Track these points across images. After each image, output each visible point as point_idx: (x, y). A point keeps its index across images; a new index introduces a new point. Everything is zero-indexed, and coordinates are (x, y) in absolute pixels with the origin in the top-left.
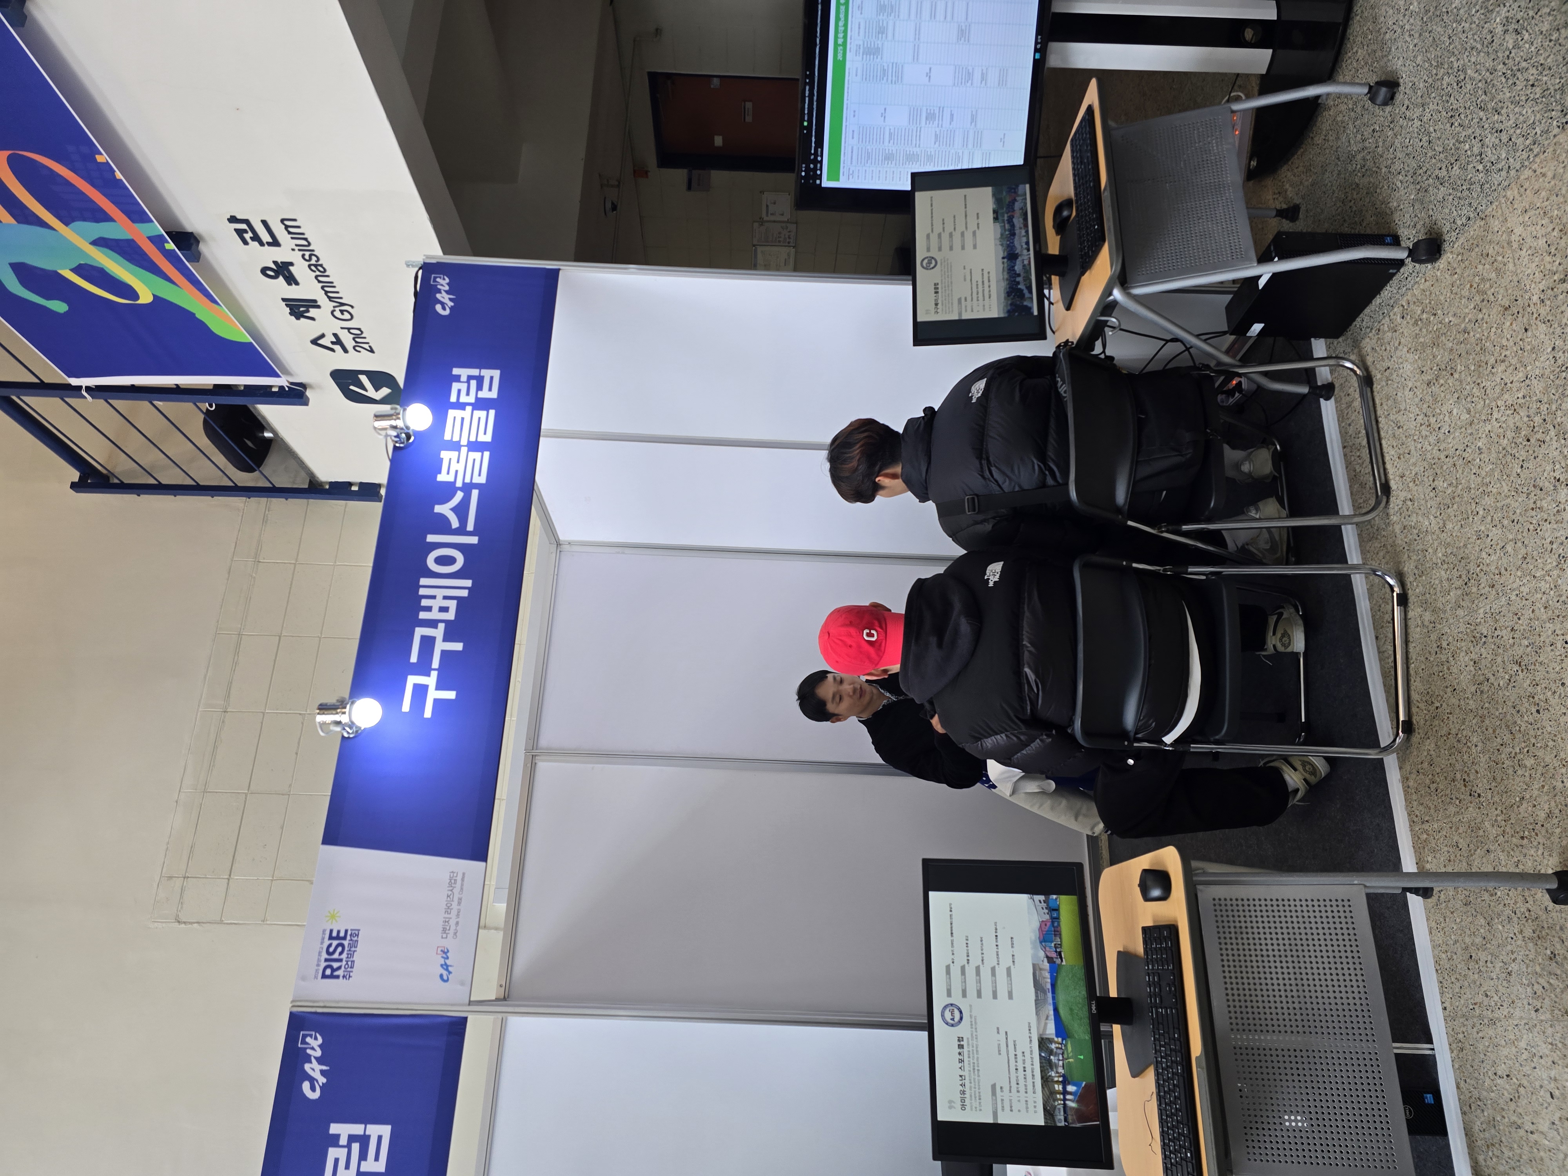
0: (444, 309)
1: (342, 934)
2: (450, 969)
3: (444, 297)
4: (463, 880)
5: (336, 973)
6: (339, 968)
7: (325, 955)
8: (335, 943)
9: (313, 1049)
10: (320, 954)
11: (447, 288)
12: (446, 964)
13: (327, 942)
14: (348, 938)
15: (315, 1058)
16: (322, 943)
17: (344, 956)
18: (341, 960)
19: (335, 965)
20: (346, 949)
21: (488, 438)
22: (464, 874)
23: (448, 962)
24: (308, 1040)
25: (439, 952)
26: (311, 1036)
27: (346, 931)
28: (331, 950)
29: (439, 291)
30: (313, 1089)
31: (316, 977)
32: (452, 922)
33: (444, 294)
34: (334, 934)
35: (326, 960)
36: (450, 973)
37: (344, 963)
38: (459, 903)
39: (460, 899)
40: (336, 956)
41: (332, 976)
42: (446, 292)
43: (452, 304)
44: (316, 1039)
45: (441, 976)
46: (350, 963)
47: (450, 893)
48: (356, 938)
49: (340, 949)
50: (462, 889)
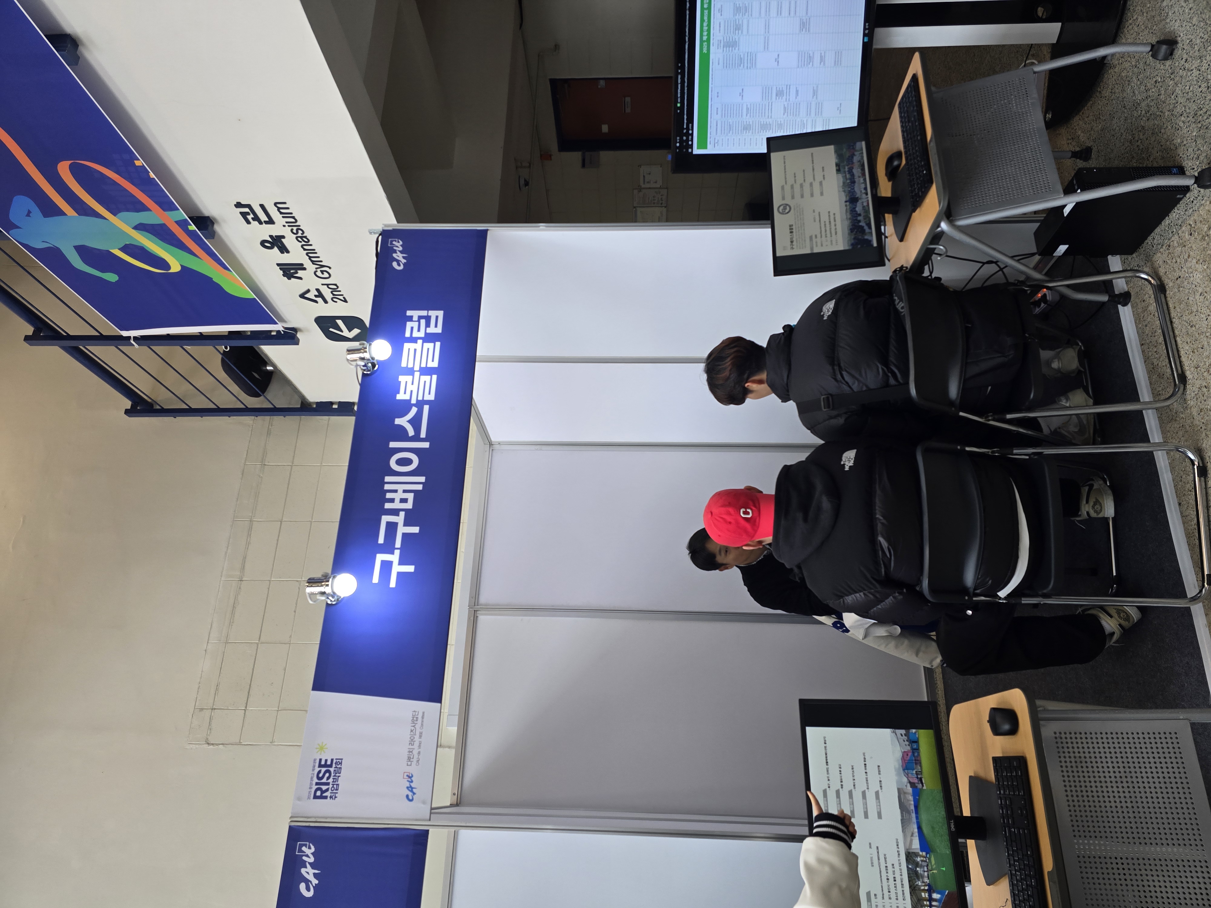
0: (399, 265)
1: (329, 763)
2: (414, 790)
3: (399, 256)
4: (423, 717)
5: (324, 795)
6: (327, 790)
7: (315, 780)
8: (323, 770)
9: (307, 856)
10: (312, 778)
11: (401, 249)
12: (411, 787)
13: (317, 769)
14: (334, 765)
15: (309, 863)
16: (313, 770)
17: (331, 780)
18: (328, 784)
19: (324, 788)
20: (333, 775)
21: (435, 364)
22: (423, 713)
23: (413, 785)
24: (304, 849)
25: (405, 777)
26: (305, 845)
27: (332, 760)
28: (321, 775)
29: (395, 252)
30: (308, 889)
31: (309, 798)
32: (415, 752)
33: (399, 254)
34: (323, 763)
35: (317, 784)
36: (414, 794)
37: (331, 786)
38: (420, 737)
39: (421, 733)
40: (324, 780)
41: (322, 797)
42: (400, 251)
43: (405, 261)
44: (310, 848)
45: (407, 796)
46: (335, 786)
47: (413, 728)
48: (339, 766)
49: (327, 775)
50: (422, 725)
